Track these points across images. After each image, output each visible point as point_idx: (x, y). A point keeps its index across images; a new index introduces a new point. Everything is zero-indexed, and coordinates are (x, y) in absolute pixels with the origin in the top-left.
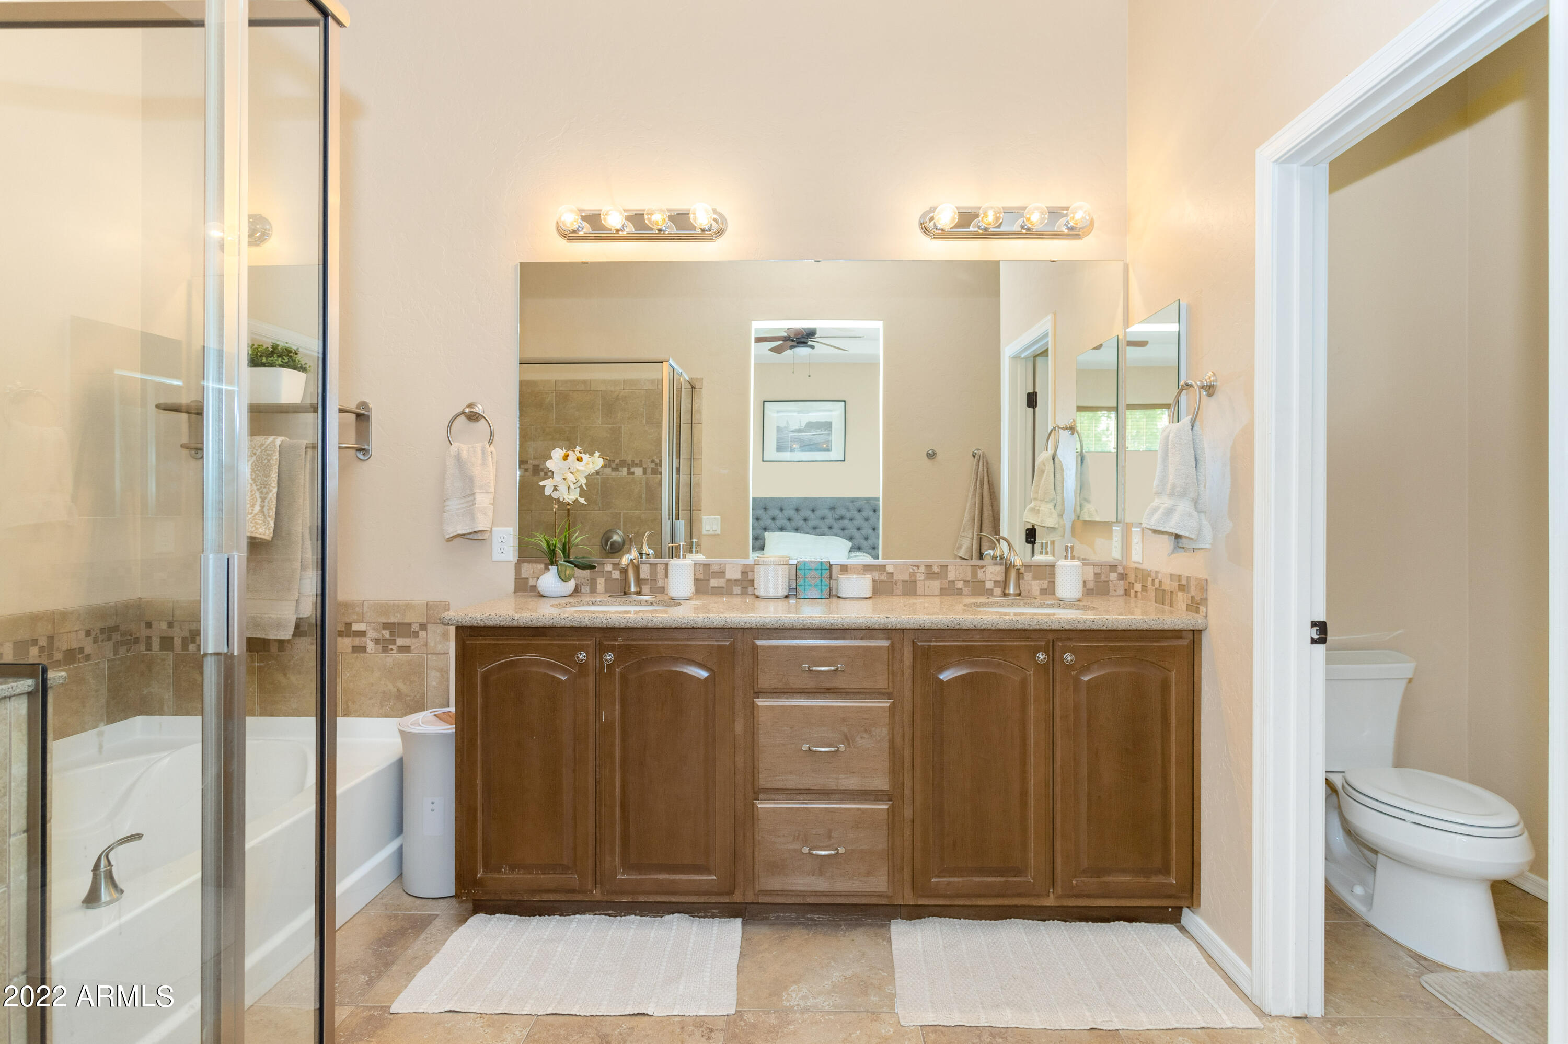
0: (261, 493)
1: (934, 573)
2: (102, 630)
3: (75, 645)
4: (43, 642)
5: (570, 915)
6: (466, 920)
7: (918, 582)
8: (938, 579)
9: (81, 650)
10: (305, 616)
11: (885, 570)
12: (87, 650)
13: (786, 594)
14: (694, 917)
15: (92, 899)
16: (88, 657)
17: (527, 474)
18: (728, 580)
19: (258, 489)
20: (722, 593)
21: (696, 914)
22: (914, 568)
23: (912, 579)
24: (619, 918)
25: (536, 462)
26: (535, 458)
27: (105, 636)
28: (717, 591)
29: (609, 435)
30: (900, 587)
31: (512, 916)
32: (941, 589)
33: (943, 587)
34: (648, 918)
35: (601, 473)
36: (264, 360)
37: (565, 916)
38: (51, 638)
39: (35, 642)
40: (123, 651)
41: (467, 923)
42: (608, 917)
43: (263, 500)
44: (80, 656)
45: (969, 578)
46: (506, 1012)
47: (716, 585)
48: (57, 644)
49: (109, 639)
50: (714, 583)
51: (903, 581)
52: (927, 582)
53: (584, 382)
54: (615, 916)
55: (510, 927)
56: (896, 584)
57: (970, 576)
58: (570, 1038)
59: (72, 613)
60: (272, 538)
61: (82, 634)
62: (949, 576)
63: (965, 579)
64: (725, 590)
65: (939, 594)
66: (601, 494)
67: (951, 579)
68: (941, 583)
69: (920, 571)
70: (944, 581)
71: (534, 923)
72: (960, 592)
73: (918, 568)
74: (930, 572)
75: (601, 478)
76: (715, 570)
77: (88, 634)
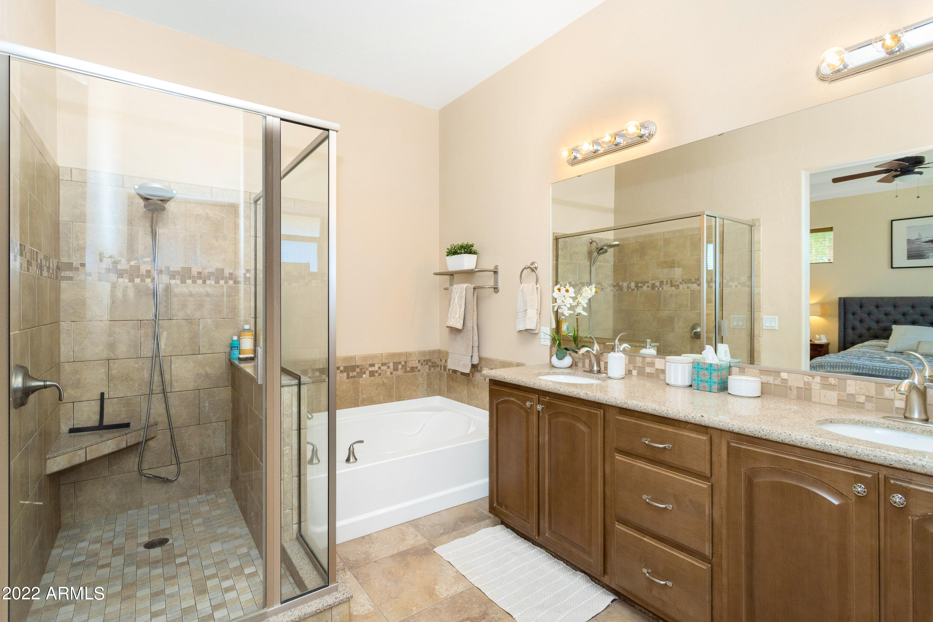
0: (459, 309)
1: (831, 385)
2: (424, 361)
3: (414, 366)
4: (403, 363)
5: (536, 545)
6: (496, 525)
7: (813, 390)
8: (834, 390)
9: (417, 367)
10: (475, 363)
11: (779, 376)
12: (419, 368)
13: (690, 384)
14: (592, 580)
15: (348, 460)
16: (419, 371)
17: (649, 289)
18: (657, 369)
19: (459, 307)
20: (653, 377)
21: (594, 580)
22: (809, 377)
23: (807, 387)
24: (556, 559)
25: (653, 282)
26: (652, 280)
27: (425, 363)
28: (650, 375)
29: (695, 263)
30: (795, 392)
31: (514, 533)
32: (839, 400)
33: (841, 398)
34: (569, 568)
35: (690, 288)
36: (459, 252)
37: (534, 545)
38: (406, 362)
39: (400, 363)
40: (432, 369)
41: (495, 527)
42: (551, 556)
43: (460, 311)
44: (416, 370)
45: (873, 393)
46: (465, 576)
47: (649, 372)
48: (408, 365)
49: (427, 364)
50: (648, 370)
51: (797, 387)
52: (823, 392)
53: (679, 231)
54: (555, 558)
55: (508, 537)
56: (791, 389)
57: (874, 393)
58: (473, 604)
59: (413, 353)
60: (463, 328)
61: (417, 362)
62: (848, 389)
63: (868, 394)
64: (655, 375)
65: (836, 404)
66: (690, 301)
67: (850, 392)
68: (839, 394)
69: (815, 381)
70: (841, 393)
71: (518, 541)
72: (860, 406)
73: (813, 378)
74: (827, 383)
75: (690, 290)
76: (649, 362)
77: (419, 361)
